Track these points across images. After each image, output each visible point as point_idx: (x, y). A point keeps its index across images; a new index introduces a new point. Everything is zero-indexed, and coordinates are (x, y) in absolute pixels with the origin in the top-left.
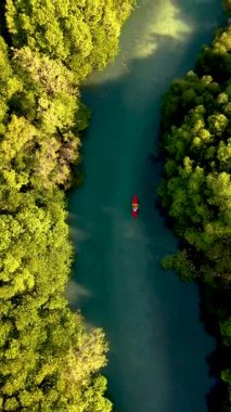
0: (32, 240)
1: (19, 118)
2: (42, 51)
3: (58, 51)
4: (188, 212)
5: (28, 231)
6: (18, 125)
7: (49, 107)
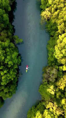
0: (59, 48)
1: (62, 89)
2: (53, 113)
3: (47, 112)
4: (12, 52)
5: (60, 51)
6: (62, 86)
7: (51, 91)
